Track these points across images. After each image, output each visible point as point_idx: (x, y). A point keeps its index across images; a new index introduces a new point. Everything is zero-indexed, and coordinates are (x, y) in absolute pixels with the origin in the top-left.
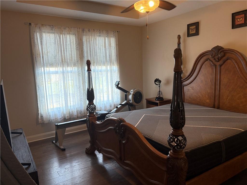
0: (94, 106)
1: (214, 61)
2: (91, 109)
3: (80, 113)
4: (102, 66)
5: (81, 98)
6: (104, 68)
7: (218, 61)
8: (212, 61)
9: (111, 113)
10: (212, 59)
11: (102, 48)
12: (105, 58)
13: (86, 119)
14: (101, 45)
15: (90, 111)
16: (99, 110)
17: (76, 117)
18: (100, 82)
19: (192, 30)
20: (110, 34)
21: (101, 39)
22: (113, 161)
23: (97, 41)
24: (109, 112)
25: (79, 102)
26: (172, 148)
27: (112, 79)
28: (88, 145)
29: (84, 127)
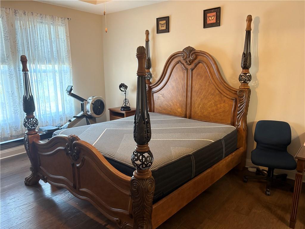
0: (34, 120)
1: (185, 64)
2: (31, 124)
3: (16, 131)
4: (47, 65)
5: (15, 109)
6: (49, 67)
7: (190, 64)
8: (183, 64)
9: (61, 129)
10: (184, 62)
11: (46, 39)
12: (51, 53)
13: (23, 138)
14: (44, 35)
15: (29, 127)
16: (44, 125)
17: (10, 137)
18: (44, 86)
19: (162, 26)
20: (57, 20)
21: (44, 27)
22: (65, 191)
23: (38, 30)
24: (59, 127)
25: (13, 114)
26: (137, 167)
27: (62, 82)
28: (29, 174)
29: (21, 149)
